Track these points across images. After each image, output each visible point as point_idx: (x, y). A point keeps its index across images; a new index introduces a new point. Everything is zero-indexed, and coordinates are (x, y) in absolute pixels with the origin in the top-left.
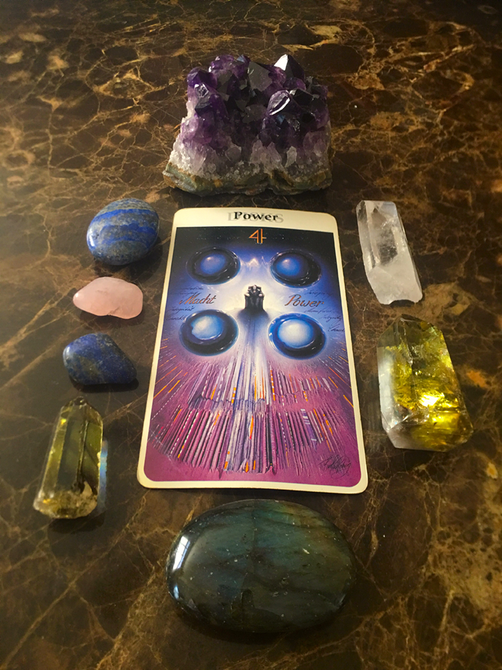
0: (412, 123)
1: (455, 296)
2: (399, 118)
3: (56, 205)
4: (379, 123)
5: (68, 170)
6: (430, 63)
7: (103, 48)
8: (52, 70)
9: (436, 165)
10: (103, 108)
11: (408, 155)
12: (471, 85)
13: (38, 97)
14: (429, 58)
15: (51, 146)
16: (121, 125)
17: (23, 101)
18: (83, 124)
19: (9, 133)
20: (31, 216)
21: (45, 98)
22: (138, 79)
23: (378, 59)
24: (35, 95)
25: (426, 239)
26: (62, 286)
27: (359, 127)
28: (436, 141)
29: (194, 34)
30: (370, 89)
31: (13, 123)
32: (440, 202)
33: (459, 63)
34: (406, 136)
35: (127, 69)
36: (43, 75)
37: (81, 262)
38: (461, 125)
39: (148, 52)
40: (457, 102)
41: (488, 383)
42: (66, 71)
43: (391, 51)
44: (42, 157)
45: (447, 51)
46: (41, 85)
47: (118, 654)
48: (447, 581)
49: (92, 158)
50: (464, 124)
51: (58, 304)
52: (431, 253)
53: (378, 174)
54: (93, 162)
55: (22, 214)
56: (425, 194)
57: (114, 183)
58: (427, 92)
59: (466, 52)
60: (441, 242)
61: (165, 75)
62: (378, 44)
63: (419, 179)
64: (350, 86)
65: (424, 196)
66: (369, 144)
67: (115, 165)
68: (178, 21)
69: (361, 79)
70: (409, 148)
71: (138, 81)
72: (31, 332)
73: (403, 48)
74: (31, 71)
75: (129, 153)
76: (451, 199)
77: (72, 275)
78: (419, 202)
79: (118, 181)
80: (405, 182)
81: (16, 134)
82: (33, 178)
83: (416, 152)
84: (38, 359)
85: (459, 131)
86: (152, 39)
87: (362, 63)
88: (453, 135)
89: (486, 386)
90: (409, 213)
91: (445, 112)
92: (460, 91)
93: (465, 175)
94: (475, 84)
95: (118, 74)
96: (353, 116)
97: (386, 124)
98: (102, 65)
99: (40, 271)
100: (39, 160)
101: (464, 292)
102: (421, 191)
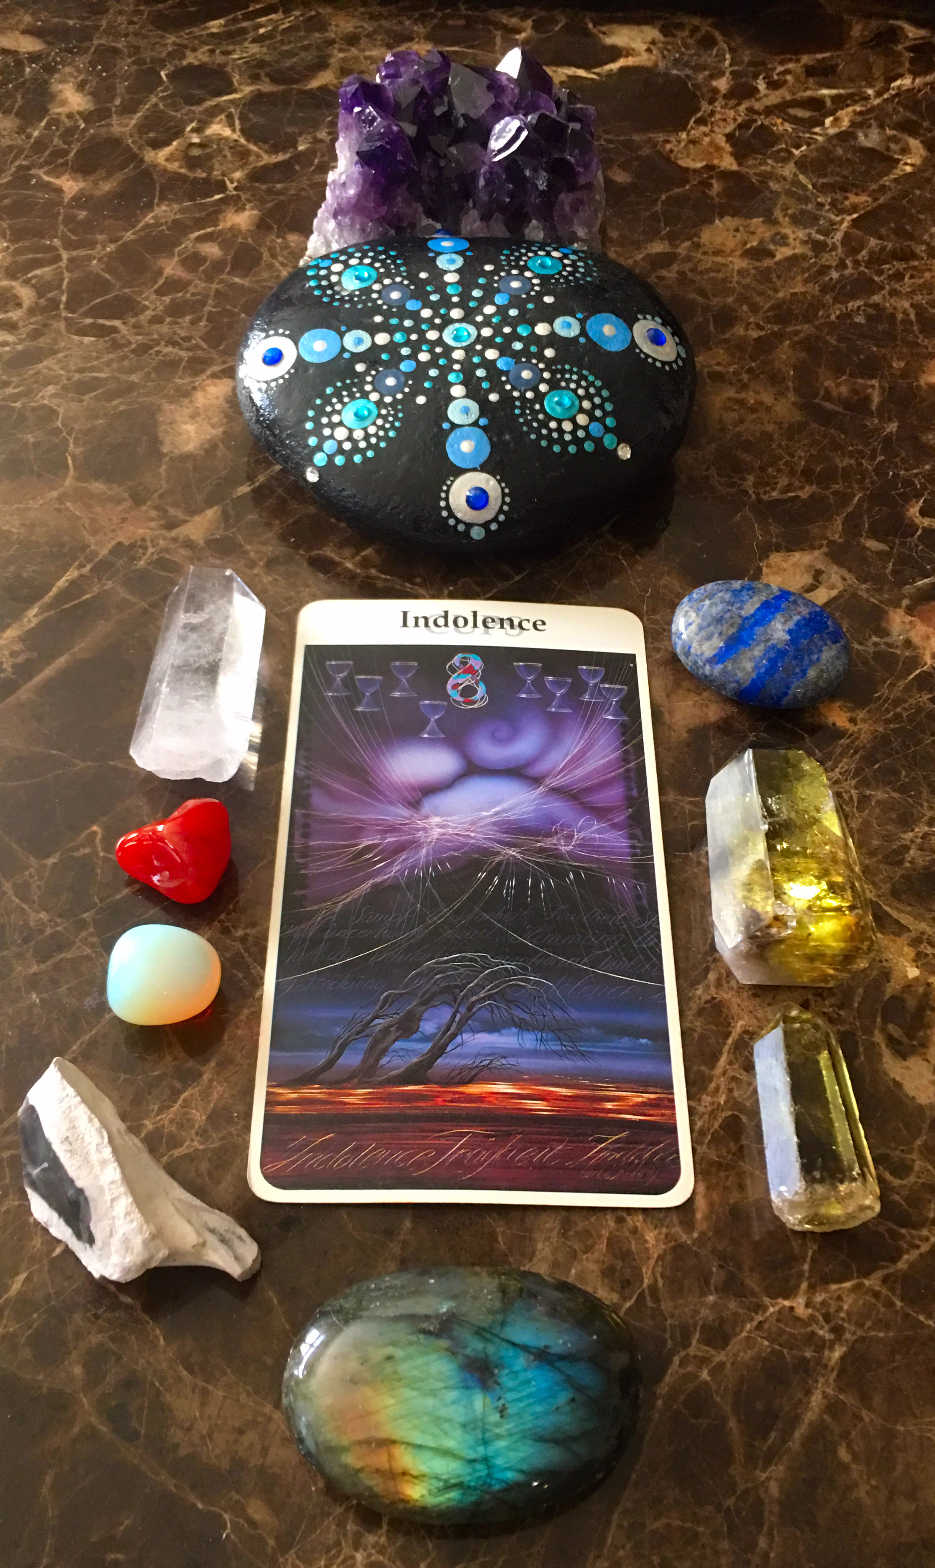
0: (782, 240)
1: (818, 575)
2: (759, 231)
3: (83, 388)
4: (718, 240)
5: (101, 321)
6: (840, 113)
7: (163, 68)
8: (59, 114)
9: (818, 328)
10: (162, 198)
11: (766, 307)
12: (918, 162)
13: (34, 171)
14: (840, 102)
15: (67, 276)
16: (202, 232)
17: (6, 178)
18: (126, 231)
20: (34, 409)
21: (48, 173)
22: (235, 136)
23: (733, 102)
24: (28, 168)
25: (779, 470)
26: (98, 537)
27: (677, 247)
28: (827, 278)
29: (352, 40)
30: (710, 168)
32: (816, 401)
33: (903, 114)
34: (768, 269)
35: (211, 114)
36: (43, 124)
37: (131, 496)
38: (883, 249)
39: (255, 78)
40: (881, 200)
41: (852, 720)
42: (88, 117)
43: (761, 85)
44: (50, 295)
45: (879, 85)
46: (39, 146)
47: (210, 1085)
48: (735, 1010)
49: (146, 299)
50: (890, 246)
51: (91, 570)
52: (785, 496)
54: (148, 308)
55: (18, 405)
56: (790, 384)
57: (188, 349)
58: (825, 176)
59: (919, 90)
60: (808, 475)
61: (289, 130)
62: (736, 68)
63: (783, 354)
64: (668, 159)
65: (787, 389)
66: (693, 282)
67: (189, 314)
68: (320, 10)
69: (691, 146)
70: (771, 293)
71: (236, 141)
72: (46, 615)
73: (789, 78)
74: (17, 114)
75: (217, 291)
76: (840, 394)
77: (115, 519)
78: (776, 399)
79: (197, 347)
80: (754, 361)
82: (34, 335)
83: (783, 301)
84: (62, 661)
85: (876, 260)
86: (264, 50)
87: (698, 109)
88: (862, 268)
89: (848, 725)
90: (754, 420)
91: (853, 220)
92: (892, 177)
93: (875, 349)
94: (925, 160)
95: (194, 125)
96: (666, 225)
97: (731, 242)
98: (161, 106)
99: (59, 511)
100: (42, 301)
101: (835, 568)
102: (784, 379)
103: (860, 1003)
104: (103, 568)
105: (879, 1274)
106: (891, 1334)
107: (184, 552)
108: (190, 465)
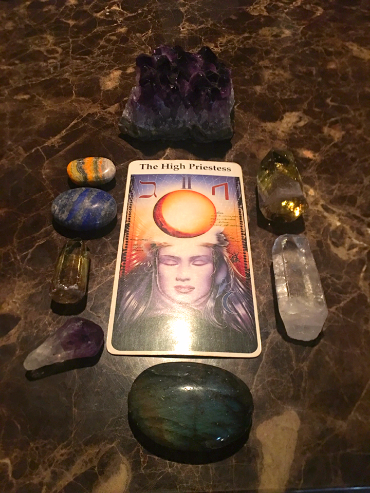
0: (283, 33)
1: (300, 119)
2: (275, 30)
3: (76, 74)
4: (264, 33)
6: (297, 1)
8: (68, 5)
9: (296, 54)
10: (100, 25)
11: (280, 49)
12: (321, 12)
13: (61, 19)
15: (71, 45)
16: (111, 33)
17: (53, 21)
18: (89, 33)
19: (46, 38)
20: (63, 79)
21: (66, 20)
24: (59, 18)
25: (287, 91)
26: (83, 112)
27: (252, 35)
28: (297, 42)
30: (260, 15)
31: (48, 33)
33: (316, 1)
34: (279, 40)
35: (114, 3)
36: (63, 7)
37: (92, 101)
38: (313, 34)
40: (312, 22)
41: (314, 156)
42: (76, 6)
44: (67, 50)
46: (62, 13)
49: (95, 50)
50: (315, 33)
51: (81, 120)
52: (289, 98)
53: (262, 58)
54: (96, 53)
55: (58, 78)
56: (288, 69)
57: (109, 63)
58: (294, 16)
60: (295, 92)
61: (136, 8)
63: (286, 61)
64: (247, 13)
66: (257, 43)
67: (108, 54)
69: (254, 10)
70: (281, 46)
71: (120, 10)
72: (68, 132)
74: (56, 5)
75: (116, 48)
76: (303, 71)
77: (88, 107)
78: (284, 72)
79: (111, 62)
80: (277, 63)
81: (51, 39)
82: (62, 60)
83: (285, 48)
84: (73, 144)
85: (311, 37)
88: (307, 39)
89: (313, 158)
90: (278, 78)
91: (304, 27)
92: (314, 16)
93: (313, 60)
94: (323, 12)
95: (108, 7)
96: (248, 29)
97: (268, 33)
98: (98, 2)
99: (70, 105)
100: (64, 52)
101: (306, 116)
102: (286, 68)
103: (323, 233)
104: (85, 120)
105: (335, 307)
106: (340, 324)
107: (108, 115)
108: (110, 93)
